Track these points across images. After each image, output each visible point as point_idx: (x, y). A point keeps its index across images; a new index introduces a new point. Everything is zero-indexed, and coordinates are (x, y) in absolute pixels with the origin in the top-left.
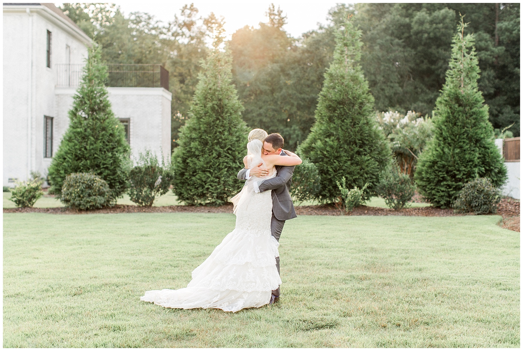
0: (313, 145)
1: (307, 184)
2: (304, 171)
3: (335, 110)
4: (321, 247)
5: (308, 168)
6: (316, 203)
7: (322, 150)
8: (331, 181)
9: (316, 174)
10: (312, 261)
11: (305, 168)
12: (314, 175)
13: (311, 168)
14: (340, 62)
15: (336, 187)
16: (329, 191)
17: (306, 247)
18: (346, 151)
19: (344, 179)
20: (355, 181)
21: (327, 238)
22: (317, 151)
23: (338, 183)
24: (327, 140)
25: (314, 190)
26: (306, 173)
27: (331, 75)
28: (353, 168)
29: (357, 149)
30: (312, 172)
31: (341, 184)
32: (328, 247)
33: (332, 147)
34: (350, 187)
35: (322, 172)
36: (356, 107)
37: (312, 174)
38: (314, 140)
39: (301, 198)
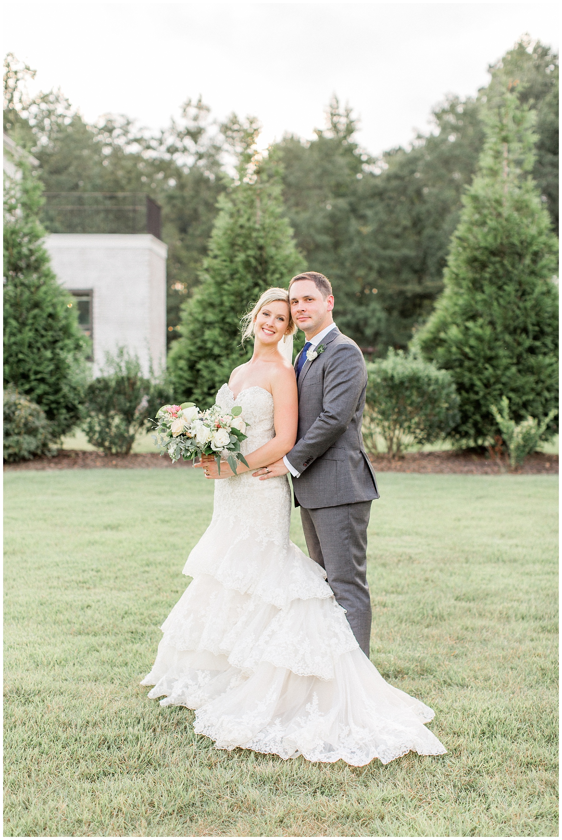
0: (442, 335)
1: (434, 412)
2: (429, 385)
3: (484, 266)
4: (498, 559)
5: (437, 381)
6: (447, 446)
7: (460, 345)
8: (477, 405)
9: (451, 393)
10: (500, 607)
11: (430, 380)
12: (448, 395)
13: (443, 380)
14: (494, 173)
15: (488, 417)
16: (475, 424)
17: (467, 561)
18: (507, 346)
19: (505, 402)
20: (525, 405)
21: (503, 536)
22: (451, 347)
23: (494, 409)
24: (470, 324)
25: (447, 424)
26: (433, 390)
27: (475, 199)
28: (521, 381)
29: (528, 342)
30: (443, 387)
31: (500, 412)
32: (515, 561)
33: (479, 338)
34: (517, 418)
35: (461, 387)
36: (527, 261)
37: (444, 392)
38: (443, 326)
39: (421, 439)
